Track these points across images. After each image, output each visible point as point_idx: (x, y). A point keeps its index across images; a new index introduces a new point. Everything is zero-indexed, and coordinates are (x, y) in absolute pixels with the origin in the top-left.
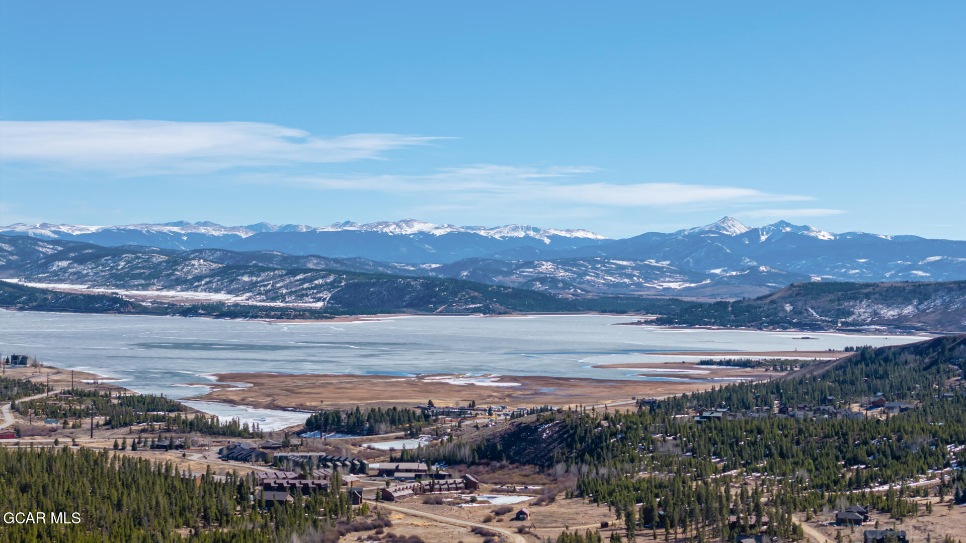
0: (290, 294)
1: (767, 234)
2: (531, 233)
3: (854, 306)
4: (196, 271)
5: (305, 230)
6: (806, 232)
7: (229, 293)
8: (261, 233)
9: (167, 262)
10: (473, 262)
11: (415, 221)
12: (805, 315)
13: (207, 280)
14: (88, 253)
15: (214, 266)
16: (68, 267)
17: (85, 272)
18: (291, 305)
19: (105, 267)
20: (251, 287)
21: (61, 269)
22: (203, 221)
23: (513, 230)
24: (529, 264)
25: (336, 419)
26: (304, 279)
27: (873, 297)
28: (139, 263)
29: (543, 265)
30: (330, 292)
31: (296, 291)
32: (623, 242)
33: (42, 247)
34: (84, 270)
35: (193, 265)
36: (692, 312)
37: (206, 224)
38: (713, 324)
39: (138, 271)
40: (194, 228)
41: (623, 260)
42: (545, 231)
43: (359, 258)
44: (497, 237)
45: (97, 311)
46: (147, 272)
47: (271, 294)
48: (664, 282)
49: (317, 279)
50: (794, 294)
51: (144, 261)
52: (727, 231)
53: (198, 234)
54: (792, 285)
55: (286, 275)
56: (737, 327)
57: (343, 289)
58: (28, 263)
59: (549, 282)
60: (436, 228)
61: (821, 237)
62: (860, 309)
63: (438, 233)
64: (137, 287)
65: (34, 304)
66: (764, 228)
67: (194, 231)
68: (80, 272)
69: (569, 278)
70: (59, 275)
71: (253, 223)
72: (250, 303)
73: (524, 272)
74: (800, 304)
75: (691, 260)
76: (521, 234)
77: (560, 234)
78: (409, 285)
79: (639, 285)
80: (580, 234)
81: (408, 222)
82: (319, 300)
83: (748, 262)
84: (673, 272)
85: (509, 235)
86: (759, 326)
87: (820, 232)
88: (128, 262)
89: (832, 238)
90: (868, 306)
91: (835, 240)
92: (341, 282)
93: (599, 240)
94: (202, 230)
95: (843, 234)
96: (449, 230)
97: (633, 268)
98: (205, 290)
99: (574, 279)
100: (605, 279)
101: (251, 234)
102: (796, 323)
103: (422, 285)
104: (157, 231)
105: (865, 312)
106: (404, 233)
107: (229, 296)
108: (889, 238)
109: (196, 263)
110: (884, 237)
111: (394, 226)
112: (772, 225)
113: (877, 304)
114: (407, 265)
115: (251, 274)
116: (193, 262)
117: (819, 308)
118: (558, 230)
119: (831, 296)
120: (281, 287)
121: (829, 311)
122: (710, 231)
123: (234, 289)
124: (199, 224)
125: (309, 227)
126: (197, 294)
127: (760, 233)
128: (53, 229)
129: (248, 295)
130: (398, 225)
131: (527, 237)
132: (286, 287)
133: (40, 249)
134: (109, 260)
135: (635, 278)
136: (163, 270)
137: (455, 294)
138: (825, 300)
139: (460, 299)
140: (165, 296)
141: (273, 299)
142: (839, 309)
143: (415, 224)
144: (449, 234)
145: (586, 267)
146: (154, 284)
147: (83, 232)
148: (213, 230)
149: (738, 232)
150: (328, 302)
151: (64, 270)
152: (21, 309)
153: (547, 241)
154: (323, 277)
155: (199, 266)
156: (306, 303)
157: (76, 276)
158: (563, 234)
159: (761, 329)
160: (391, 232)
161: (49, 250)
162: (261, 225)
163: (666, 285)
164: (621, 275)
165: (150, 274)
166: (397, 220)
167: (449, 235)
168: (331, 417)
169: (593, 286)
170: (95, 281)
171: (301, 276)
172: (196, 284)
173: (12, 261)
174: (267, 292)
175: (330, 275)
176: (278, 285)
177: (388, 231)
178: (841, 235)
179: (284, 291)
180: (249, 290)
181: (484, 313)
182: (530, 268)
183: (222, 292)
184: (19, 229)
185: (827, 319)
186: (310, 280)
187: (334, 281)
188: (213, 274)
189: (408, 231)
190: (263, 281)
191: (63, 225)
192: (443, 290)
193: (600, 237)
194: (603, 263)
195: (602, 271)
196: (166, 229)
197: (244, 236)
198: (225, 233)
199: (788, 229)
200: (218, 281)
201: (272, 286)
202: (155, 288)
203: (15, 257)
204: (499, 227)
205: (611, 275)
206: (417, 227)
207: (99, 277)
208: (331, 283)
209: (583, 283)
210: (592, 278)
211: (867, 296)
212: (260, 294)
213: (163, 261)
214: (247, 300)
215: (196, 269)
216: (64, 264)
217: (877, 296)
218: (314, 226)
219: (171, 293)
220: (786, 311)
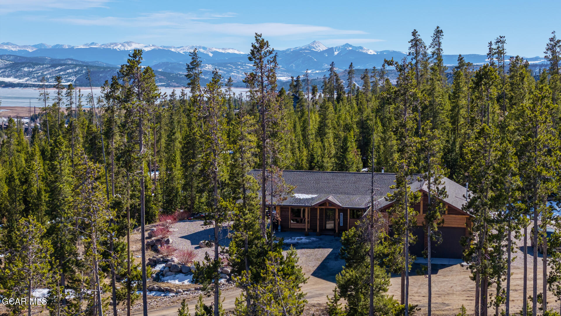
0: (52, 77)
1: (338, 51)
2: (201, 50)
5: (67, 47)
6: (360, 50)
7: (15, 77)
8: (41, 48)
10: (166, 64)
11: (133, 42)
13: (2, 70)
15: (8, 62)
18: (52, 84)
20: (29, 74)
22: (6, 42)
23: (191, 48)
26: (61, 69)
29: (207, 66)
30: (76, 77)
31: (55, 76)
37: (8, 44)
42: (209, 49)
43: (98, 62)
44: (181, 52)
47: (40, 78)
49: (68, 69)
52: (315, 49)
53: (3, 49)
55: (50, 67)
57: (83, 75)
60: (146, 47)
61: (369, 53)
63: (147, 49)
66: (336, 47)
71: (37, 44)
72: (28, 82)
75: (294, 65)
77: (219, 51)
80: (231, 51)
81: (129, 43)
82: (69, 81)
83: (326, 66)
84: (282, 71)
85: (187, 51)
87: (369, 50)
89: (376, 53)
91: (377, 54)
92: (82, 71)
93: (241, 55)
94: (5, 47)
96: (153, 48)
98: (1, 76)
101: (34, 50)
106: (126, 49)
107: (15, 79)
110: (405, 53)
111: (120, 45)
112: (341, 46)
115: (29, 67)
118: (217, 48)
120: (47, 74)
122: (305, 49)
123: (19, 75)
124: (4, 44)
125: (70, 46)
127: (334, 50)
129: (27, 78)
130: (122, 45)
131: (199, 52)
132: (50, 74)
141: (42, 81)
143: (133, 44)
145: (232, 68)
148: (12, 47)
149: (322, 50)
150: (74, 82)
153: (211, 55)
154: (72, 68)
158: (221, 51)
162: (42, 45)
166: (122, 42)
167: (153, 50)
169: (236, 78)
171: (59, 68)
174: (38, 77)
175: (76, 67)
176: (45, 73)
177: (117, 48)
178: (381, 52)
179: (48, 76)
180: (28, 76)
181: (166, 87)
183: (12, 77)
186: (65, 70)
187: (79, 70)
188: (6, 67)
189: (128, 48)
190: (36, 71)
193: (242, 53)
194: (242, 65)
195: (241, 70)
197: (30, 51)
198: (19, 49)
199: (350, 48)
200: (9, 71)
201: (42, 73)
204: (183, 47)
206: (134, 46)
208: (77, 72)
210: (235, 74)
212: (34, 78)
214: (26, 81)
217: (393, 74)
218: (72, 45)
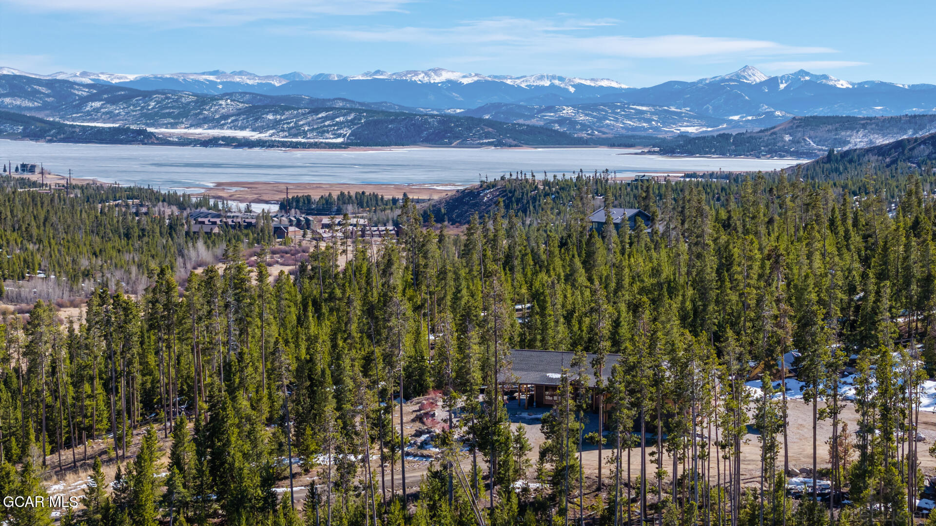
0: (312, 130)
1: (786, 83)
2: (557, 82)
3: (850, 136)
4: (223, 111)
5: (336, 79)
6: (824, 81)
7: (254, 130)
8: (294, 80)
9: (196, 102)
10: (497, 106)
11: (443, 70)
12: (803, 144)
13: (233, 118)
14: (121, 95)
15: (241, 105)
16: (101, 108)
17: (117, 111)
18: (312, 140)
19: (136, 107)
20: (275, 124)
21: (94, 109)
22: (238, 70)
23: (539, 79)
24: (550, 109)
25: (306, 202)
26: (326, 117)
27: (869, 127)
28: (169, 103)
29: (564, 110)
30: (350, 129)
31: (317, 128)
32: (644, 90)
33: (77, 90)
34: (116, 110)
35: (221, 105)
36: (695, 143)
37: (241, 73)
38: (713, 153)
39: (167, 111)
40: (230, 76)
41: (642, 105)
42: (570, 80)
43: (386, 102)
44: (523, 85)
45: (121, 142)
46: (176, 111)
47: (293, 131)
48: (681, 126)
49: (338, 117)
50: (795, 126)
51: (174, 101)
52: (747, 79)
53: (234, 83)
54: (794, 118)
55: (309, 113)
56: (736, 156)
57: (362, 126)
58: (63, 105)
59: (568, 124)
60: (464, 77)
61: (839, 86)
62: (856, 138)
63: (466, 81)
64: (166, 126)
65: (62, 136)
66: (783, 76)
67: (229, 80)
68: (112, 112)
69: (589, 122)
70: (91, 115)
71: (287, 73)
72: (273, 138)
73: (545, 116)
74: (799, 135)
75: (711, 107)
76: (547, 83)
77: (585, 83)
78: (426, 122)
79: (656, 129)
80: (605, 83)
81: (436, 71)
82: (339, 136)
83: (765, 108)
84: (691, 117)
85: (535, 84)
86: (758, 154)
87: (839, 81)
88: (158, 102)
89: (851, 87)
90: (864, 136)
91: (853, 88)
92: (360, 119)
93: (622, 89)
94: (237, 79)
95: (861, 83)
96: (476, 79)
97: (652, 113)
98: (231, 128)
99: (594, 123)
100: (624, 124)
101: (284, 83)
102: (793, 152)
103: (439, 122)
104: (192, 80)
105: (860, 142)
106: (432, 82)
107: (253, 133)
108: (907, 87)
109: (223, 102)
110: (901, 86)
111: (423, 75)
112: (792, 74)
113: (874, 134)
114: (433, 110)
115: (275, 113)
116: (221, 102)
117: (816, 137)
118: (582, 79)
119: (830, 127)
120: (303, 125)
121: (826, 140)
122: (730, 80)
123: (259, 127)
124: (234, 73)
125: (341, 76)
126: (222, 131)
127: (780, 81)
128: (92, 77)
129: (271, 131)
130: (426, 74)
131: (552, 86)
132: (308, 124)
133: (76, 92)
134: (140, 100)
135: (653, 123)
136: (192, 110)
137: (469, 129)
138: (822, 132)
139: (474, 134)
140: (192, 134)
141: (296, 136)
142: (835, 139)
143: (444, 73)
144: (476, 82)
145: (606, 112)
146: (182, 123)
147: (122, 81)
148: (248, 78)
149: (758, 81)
150: (348, 138)
151: (97, 110)
152: (50, 141)
153: (572, 90)
154: (344, 115)
155: (226, 106)
156: (327, 139)
157: (108, 116)
158: (588, 83)
159: (758, 157)
160: (420, 80)
161: (84, 93)
162: (295, 74)
163: (683, 129)
164: (640, 120)
165: (179, 113)
166: (425, 69)
168: (302, 200)
169: (612, 129)
170: (126, 120)
171: (323, 114)
172: (223, 122)
173: (49, 103)
174: (290, 129)
175: (351, 113)
176: (301, 123)
177: (417, 79)
178: (859, 84)
179: (306, 129)
180: (273, 128)
181: (495, 146)
182: (551, 112)
183: (247, 130)
184: (59, 77)
185: (824, 148)
186: (332, 118)
187: (355, 119)
188: (239, 113)
189: (436, 79)
190: (286, 119)
191: (102, 73)
192: (458, 126)
193: (624, 86)
194: (622, 108)
195: (622, 115)
196: (202, 78)
197: (277, 84)
198: (259, 81)
199: (807, 78)
200: (244, 119)
201: (295, 123)
202: (183, 126)
203: (51, 99)
204: (525, 77)
205: (630, 119)
206: (445, 76)
207: (130, 116)
208: (352, 121)
209: (602, 127)
210: (612, 122)
211: (864, 126)
212: (283, 131)
213: (192, 102)
214: (270, 136)
215: (223, 108)
216: (97, 104)
217: (874, 126)
218: (345, 75)
219: (199, 131)
220: (785, 141)
